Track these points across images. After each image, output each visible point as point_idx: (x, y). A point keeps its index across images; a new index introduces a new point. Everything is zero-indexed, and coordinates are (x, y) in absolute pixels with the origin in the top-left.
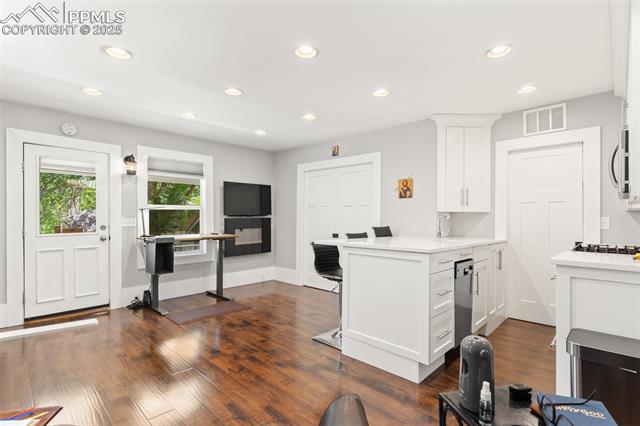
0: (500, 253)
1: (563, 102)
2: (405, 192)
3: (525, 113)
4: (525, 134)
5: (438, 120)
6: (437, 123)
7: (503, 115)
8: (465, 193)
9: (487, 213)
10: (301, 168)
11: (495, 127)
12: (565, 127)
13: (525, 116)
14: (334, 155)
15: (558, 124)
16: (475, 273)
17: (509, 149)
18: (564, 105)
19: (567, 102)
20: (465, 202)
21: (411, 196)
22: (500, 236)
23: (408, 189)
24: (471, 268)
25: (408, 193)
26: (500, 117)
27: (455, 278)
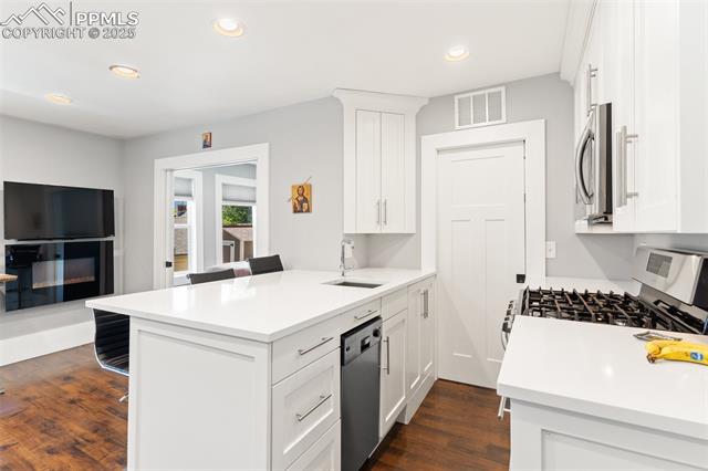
0: (426, 293)
1: (501, 85)
2: (301, 203)
3: (456, 97)
4: (457, 127)
5: (344, 98)
6: (343, 101)
7: (431, 99)
8: (382, 207)
9: (411, 235)
10: (160, 164)
11: (421, 115)
12: (504, 120)
13: (456, 101)
14: (205, 146)
15: (495, 116)
16: (384, 338)
17: (439, 147)
18: (503, 89)
19: (507, 85)
20: (382, 219)
21: (308, 211)
22: (427, 269)
23: (305, 200)
24: (376, 333)
25: (305, 205)
26: (426, 102)
27: (342, 364)
